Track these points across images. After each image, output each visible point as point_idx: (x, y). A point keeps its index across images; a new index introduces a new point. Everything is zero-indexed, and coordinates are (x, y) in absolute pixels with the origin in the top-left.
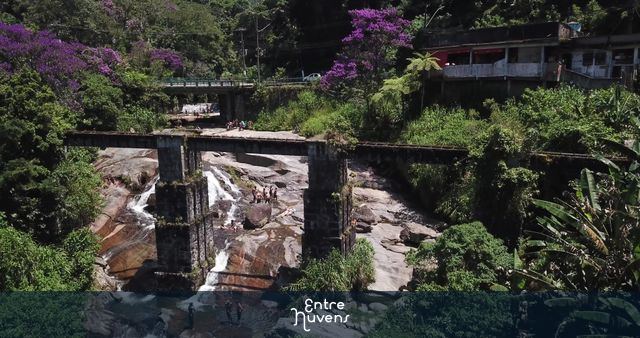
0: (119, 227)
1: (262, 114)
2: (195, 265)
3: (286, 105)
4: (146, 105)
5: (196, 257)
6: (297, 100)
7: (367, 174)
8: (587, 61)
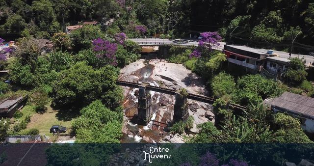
0: (128, 100)
1: (173, 56)
2: (147, 118)
3: (181, 53)
4: (134, 52)
5: (148, 115)
6: (185, 52)
7: (203, 88)
8: (271, 66)
